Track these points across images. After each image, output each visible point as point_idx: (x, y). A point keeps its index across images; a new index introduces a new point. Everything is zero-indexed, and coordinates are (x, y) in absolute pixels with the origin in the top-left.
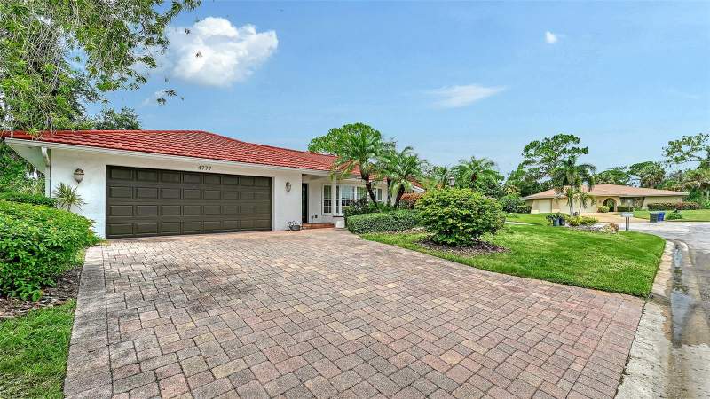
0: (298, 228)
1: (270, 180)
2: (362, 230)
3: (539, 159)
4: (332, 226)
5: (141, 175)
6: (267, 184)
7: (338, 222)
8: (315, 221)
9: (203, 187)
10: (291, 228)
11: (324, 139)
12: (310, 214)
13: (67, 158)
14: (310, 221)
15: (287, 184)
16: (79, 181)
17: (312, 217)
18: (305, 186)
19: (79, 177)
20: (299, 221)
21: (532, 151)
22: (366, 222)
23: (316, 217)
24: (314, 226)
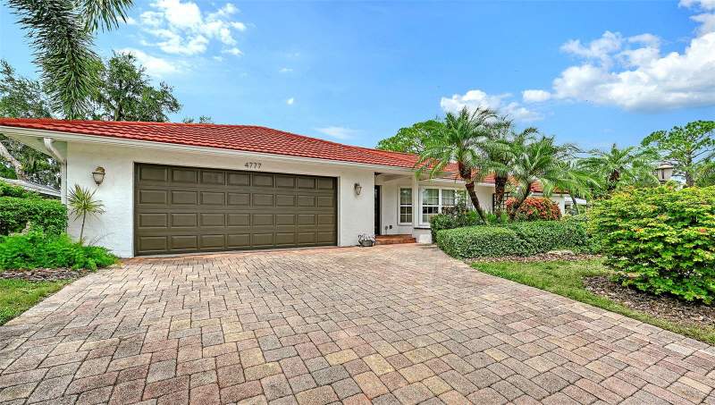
0: (371, 244)
1: (335, 180)
2: (469, 252)
3: (664, 153)
4: (414, 240)
5: (177, 175)
6: (330, 185)
7: (421, 236)
8: (390, 232)
9: (252, 189)
10: (361, 244)
11: (392, 140)
12: (384, 224)
13: (86, 153)
14: (383, 232)
15: (356, 185)
16: (98, 183)
17: (386, 228)
18: (377, 188)
19: (99, 177)
20: (371, 234)
21: (653, 145)
22: (475, 241)
23: (391, 227)
24: (391, 240)
